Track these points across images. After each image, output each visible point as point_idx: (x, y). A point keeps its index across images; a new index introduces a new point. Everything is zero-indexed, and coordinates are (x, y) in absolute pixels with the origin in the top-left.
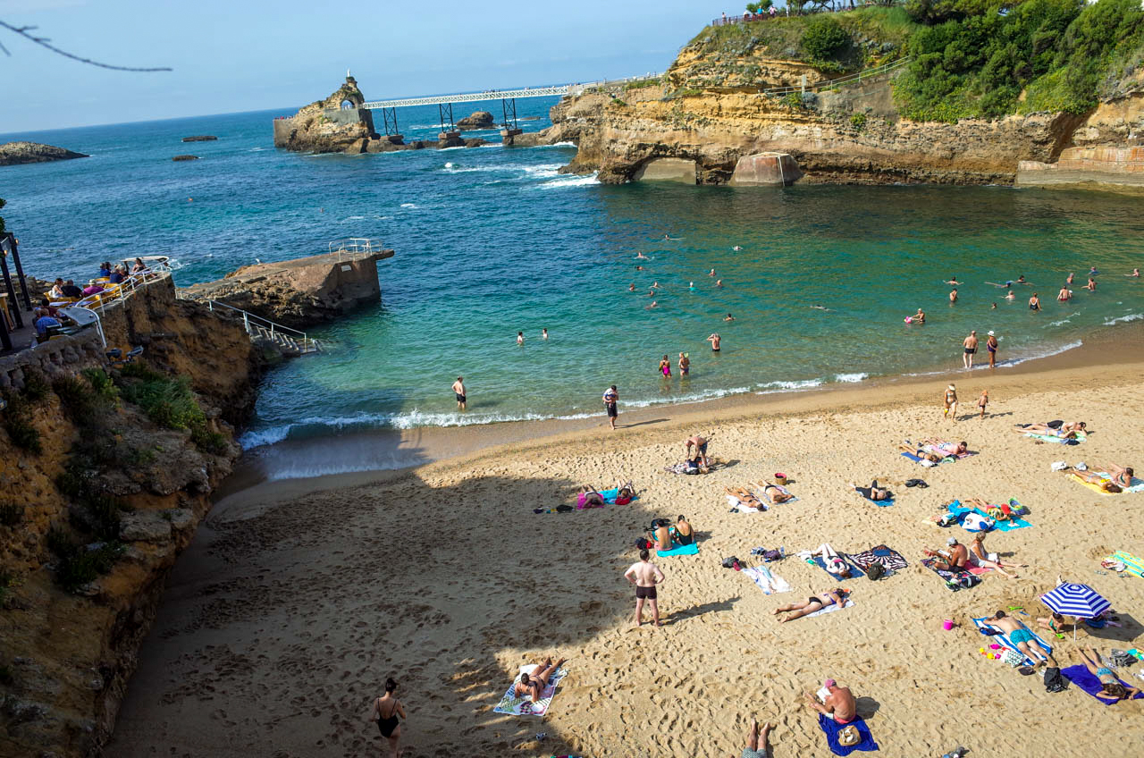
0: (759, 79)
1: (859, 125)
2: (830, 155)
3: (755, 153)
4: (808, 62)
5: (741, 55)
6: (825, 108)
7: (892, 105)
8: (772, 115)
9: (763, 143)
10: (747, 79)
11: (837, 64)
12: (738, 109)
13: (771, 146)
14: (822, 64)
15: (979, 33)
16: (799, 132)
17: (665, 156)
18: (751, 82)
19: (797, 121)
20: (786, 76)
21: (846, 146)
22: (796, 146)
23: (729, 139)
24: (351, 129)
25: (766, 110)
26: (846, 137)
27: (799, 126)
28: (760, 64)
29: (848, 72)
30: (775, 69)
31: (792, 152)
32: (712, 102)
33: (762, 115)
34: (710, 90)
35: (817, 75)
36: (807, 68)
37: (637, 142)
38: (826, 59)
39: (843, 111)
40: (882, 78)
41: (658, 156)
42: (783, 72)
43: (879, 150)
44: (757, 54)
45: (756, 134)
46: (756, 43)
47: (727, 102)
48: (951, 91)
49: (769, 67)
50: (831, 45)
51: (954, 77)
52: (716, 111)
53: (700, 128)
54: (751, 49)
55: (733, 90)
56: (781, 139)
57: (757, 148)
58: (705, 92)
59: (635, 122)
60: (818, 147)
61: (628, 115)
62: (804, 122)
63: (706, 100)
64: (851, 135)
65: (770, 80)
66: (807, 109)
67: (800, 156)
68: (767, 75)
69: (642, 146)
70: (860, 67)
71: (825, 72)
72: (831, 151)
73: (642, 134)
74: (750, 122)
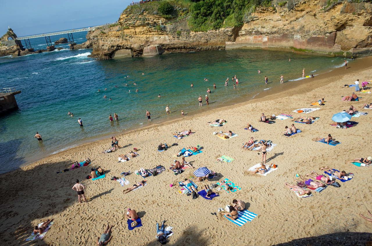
0: (146, 22)
1: (179, 34)
2: (172, 44)
3: (149, 45)
4: (161, 16)
5: (140, 15)
6: (168, 30)
7: (188, 27)
8: (152, 33)
9: (151, 42)
10: (143, 22)
11: (170, 16)
12: (141, 32)
13: (153, 43)
14: (165, 16)
15: (210, 4)
16: (161, 38)
17: (121, 49)
18: (144, 23)
19: (160, 34)
20: (155, 20)
21: (176, 41)
22: (161, 42)
23: (140, 42)
24: (13, 48)
25: (150, 32)
26: (176, 38)
27: (161, 36)
28: (146, 17)
29: (174, 18)
30: (151, 18)
31: (160, 44)
32: (133, 30)
33: (149, 33)
34: (132, 26)
35: (164, 19)
36: (161, 17)
37: (111, 45)
38: (167, 14)
39: (174, 30)
40: (184, 19)
41: (118, 49)
42: (154, 19)
43: (186, 42)
44: (145, 14)
45: (148, 39)
46: (144, 10)
47: (138, 30)
48: (204, 22)
49: (149, 18)
50: (167, 10)
51: (205, 18)
52: (134, 33)
53: (130, 39)
54: (143, 12)
55: (139, 26)
56: (156, 40)
57: (149, 44)
58: (130, 27)
59: (109, 38)
60: (167, 42)
61: (106, 36)
62: (162, 35)
63: (131, 30)
65: (150, 22)
66: (163, 30)
67: (163, 45)
68: (149, 20)
69: (113, 46)
70: (177, 16)
71: (167, 18)
72: (172, 43)
73: (112, 42)
74: (146, 36)
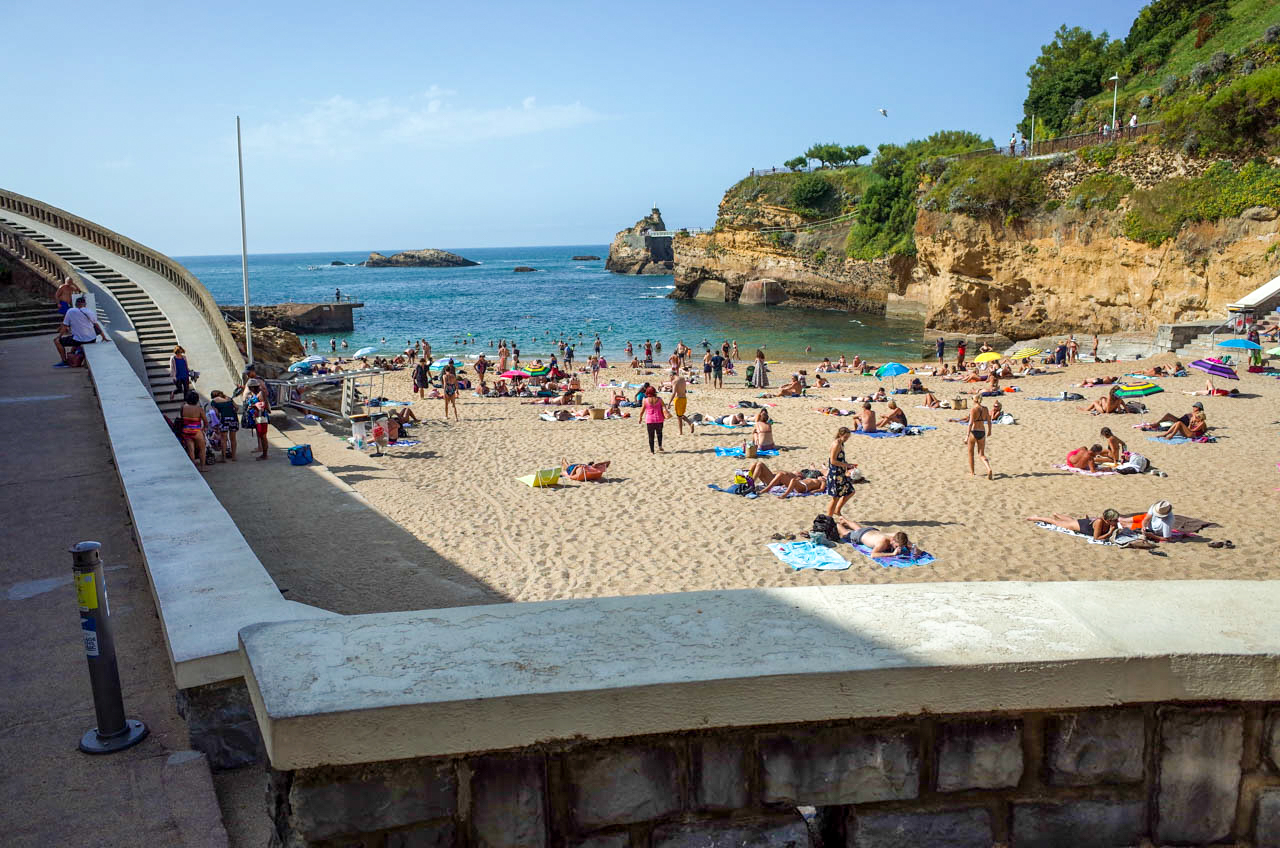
0: (756, 220)
1: (821, 261)
2: (799, 283)
3: (757, 279)
4: (790, 208)
5: (748, 201)
6: (798, 246)
7: (844, 246)
8: (765, 249)
9: (762, 271)
10: (747, 220)
11: (816, 211)
12: (744, 243)
13: (766, 274)
14: (802, 210)
15: (893, 190)
16: (781, 264)
17: (708, 278)
18: (750, 221)
19: (779, 254)
20: (778, 219)
21: (808, 276)
22: (780, 275)
23: (739, 266)
24: (638, 253)
25: (762, 246)
26: (810, 269)
27: (781, 259)
28: (760, 209)
29: (823, 218)
30: (771, 213)
31: (779, 279)
32: (729, 236)
33: (759, 248)
34: (729, 227)
35: (799, 219)
36: (792, 213)
37: (691, 266)
38: (807, 206)
39: (811, 249)
40: (847, 224)
41: (705, 279)
42: (776, 216)
43: (829, 281)
44: (760, 200)
45: (756, 264)
46: (760, 192)
47: (741, 236)
48: (874, 235)
49: (766, 211)
50: (809, 196)
51: (877, 225)
52: (732, 243)
53: (721, 256)
54: (756, 197)
55: (741, 228)
56: (771, 268)
57: (758, 275)
58: (726, 229)
59: (692, 251)
60: (791, 277)
61: (688, 244)
62: (785, 256)
63: (726, 235)
64: (813, 268)
65: (765, 221)
66: (784, 245)
67: (784, 283)
68: (763, 217)
69: (694, 269)
70: (837, 213)
71: (804, 216)
72: (800, 280)
73: (694, 260)
74: (752, 253)
